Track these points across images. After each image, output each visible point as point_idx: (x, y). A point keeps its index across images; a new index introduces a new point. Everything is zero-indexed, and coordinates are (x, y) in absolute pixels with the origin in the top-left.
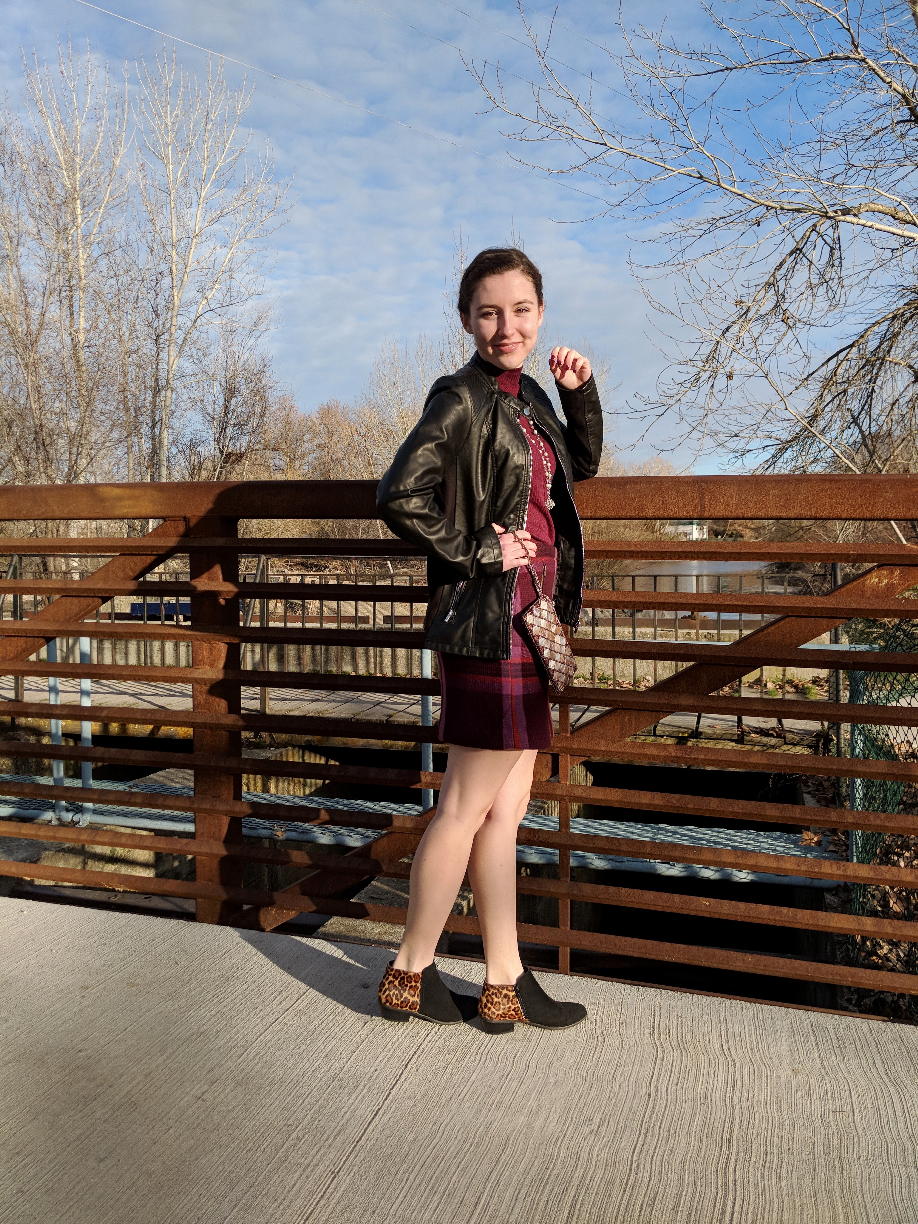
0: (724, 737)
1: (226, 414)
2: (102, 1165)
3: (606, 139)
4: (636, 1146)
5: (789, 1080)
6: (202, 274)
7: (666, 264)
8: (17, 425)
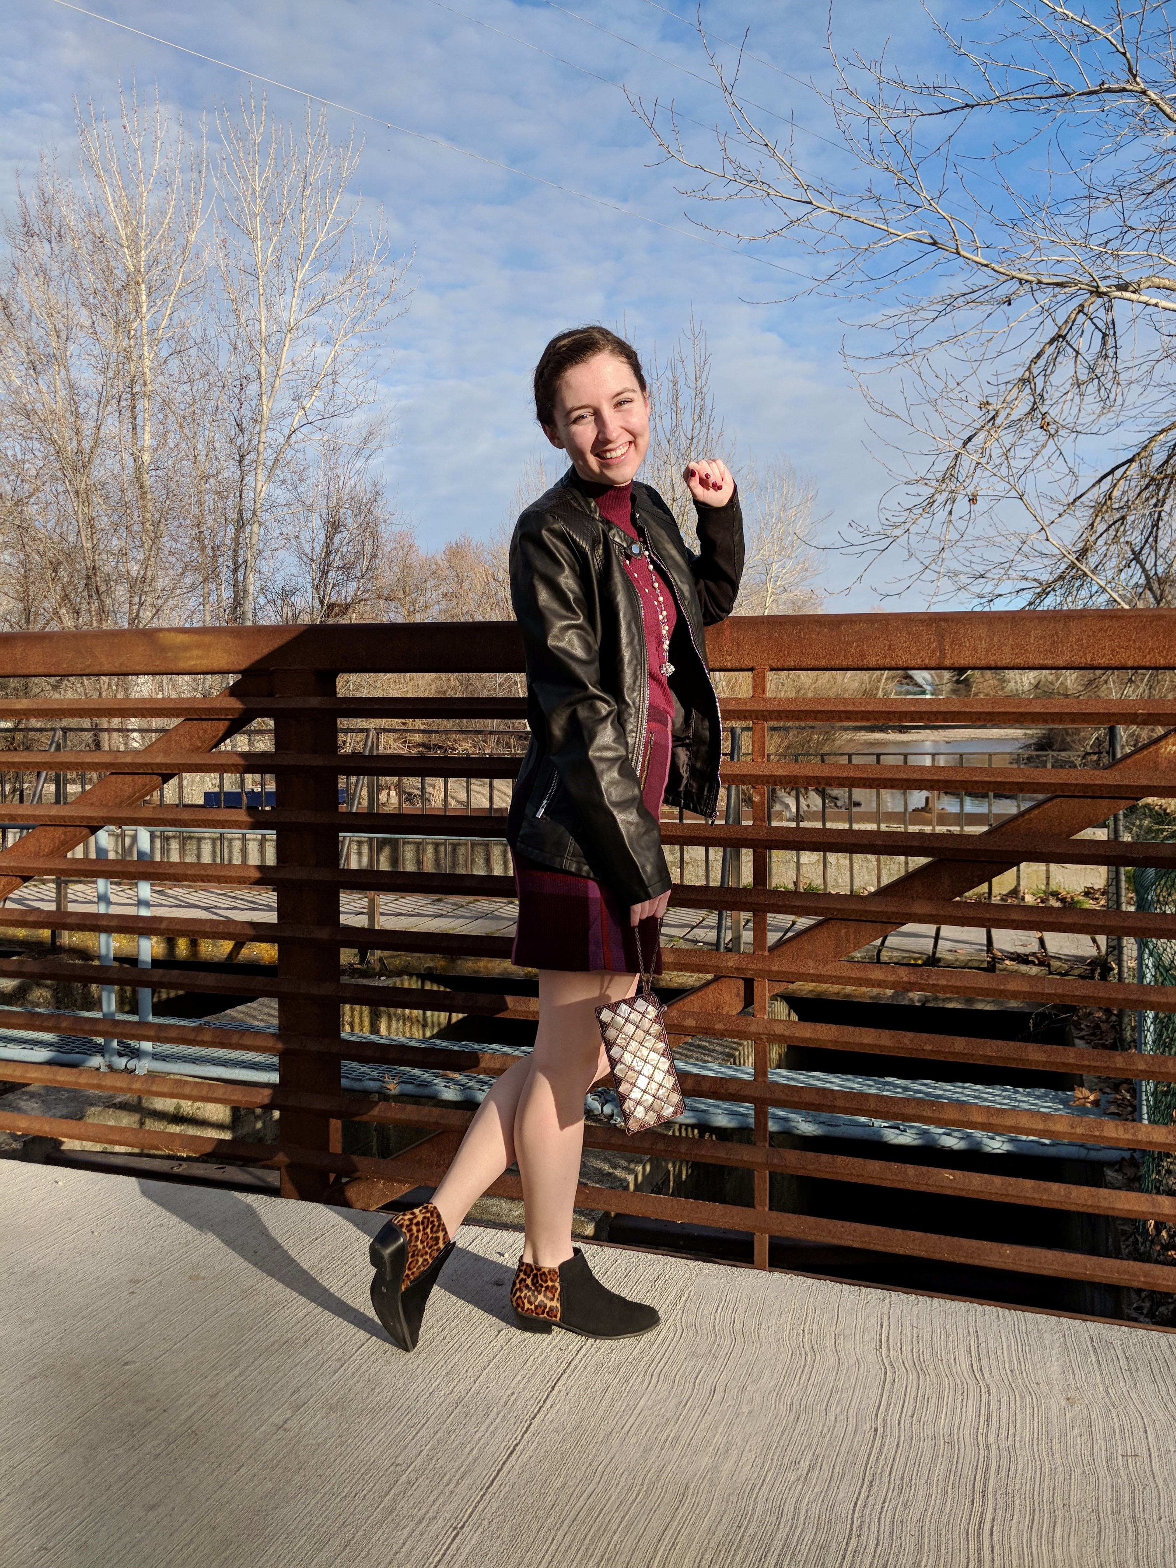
0: (970, 964)
1: (328, 554)
2: (151, 1516)
3: (811, 196)
4: (857, 1499)
5: (1062, 1411)
6: (297, 377)
7: (891, 354)
8: (65, 569)
